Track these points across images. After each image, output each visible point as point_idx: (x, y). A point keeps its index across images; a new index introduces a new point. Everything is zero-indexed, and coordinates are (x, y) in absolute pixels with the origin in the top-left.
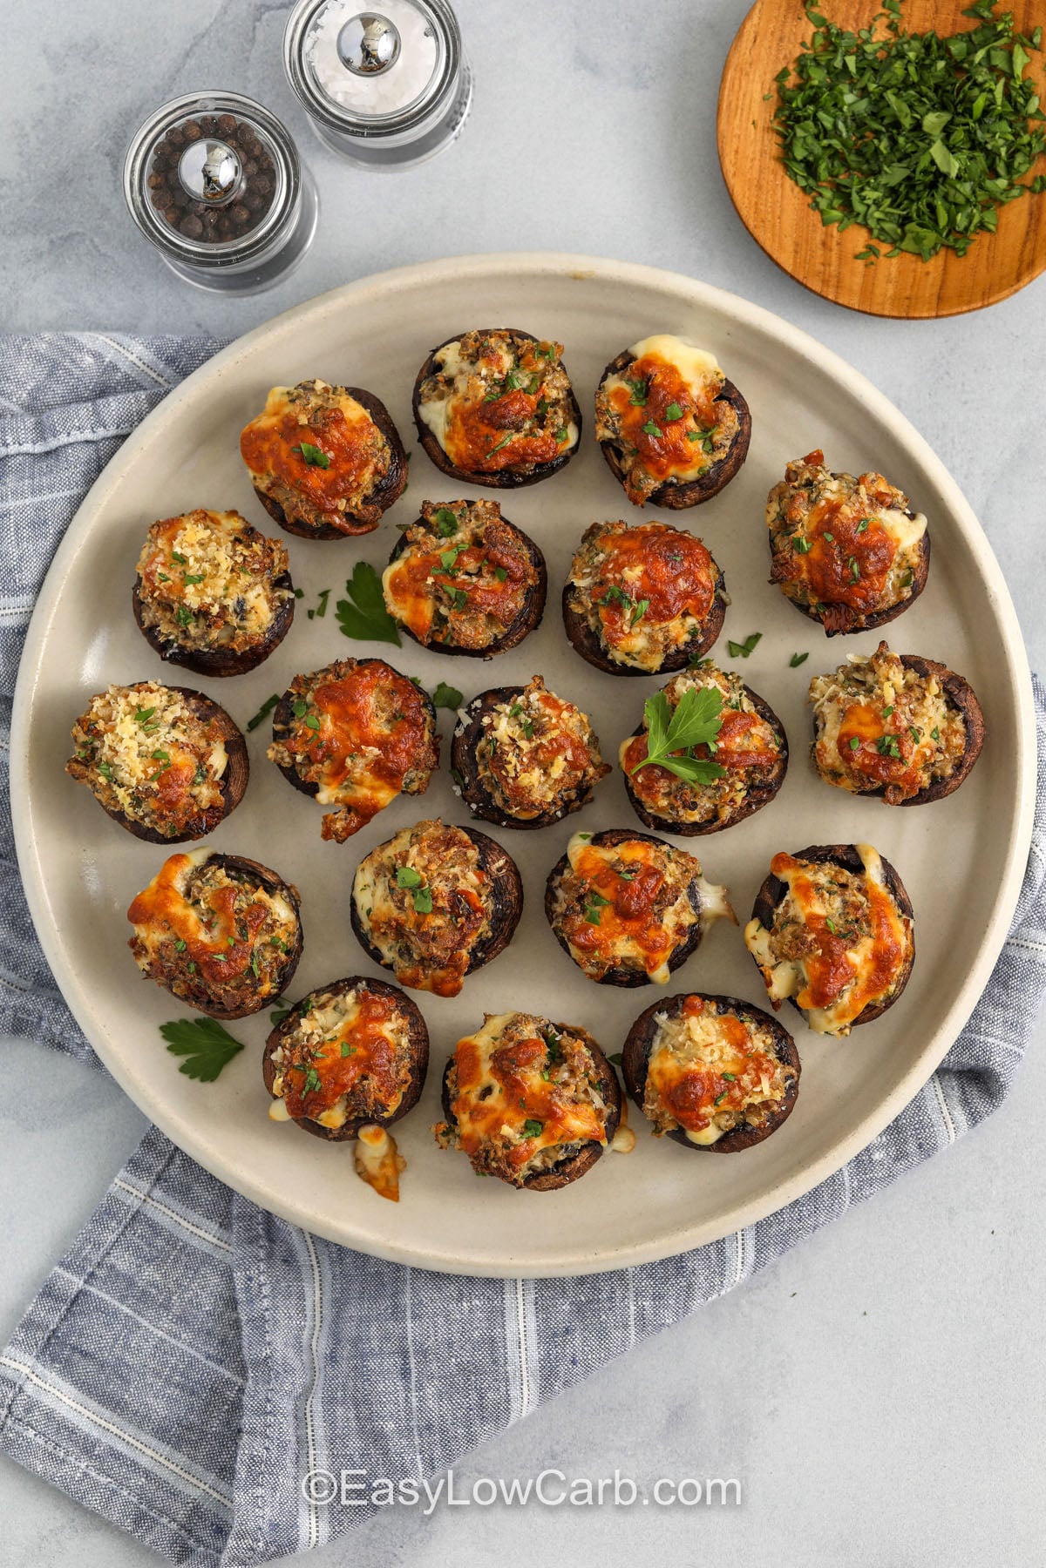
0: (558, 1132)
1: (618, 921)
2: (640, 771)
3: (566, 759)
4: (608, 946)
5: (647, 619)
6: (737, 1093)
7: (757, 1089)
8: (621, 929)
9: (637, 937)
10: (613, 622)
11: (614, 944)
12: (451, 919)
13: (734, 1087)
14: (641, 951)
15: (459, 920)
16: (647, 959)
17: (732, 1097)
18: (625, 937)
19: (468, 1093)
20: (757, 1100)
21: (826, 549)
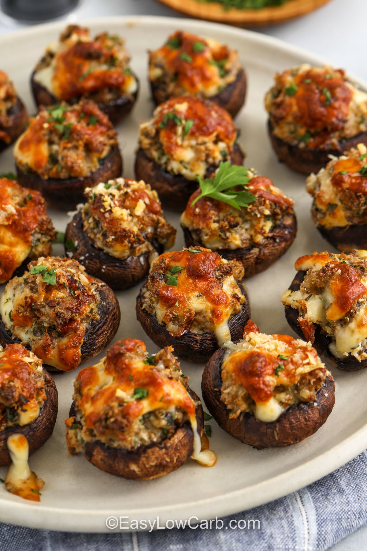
0: (160, 395)
1: (191, 281)
2: (196, 206)
3: (145, 203)
4: (184, 299)
5: (193, 134)
6: (291, 367)
7: (306, 361)
8: (193, 286)
9: (205, 294)
10: (169, 138)
11: (189, 298)
12: (70, 292)
13: (288, 363)
14: (209, 305)
15: (76, 292)
16: (213, 312)
17: (288, 371)
18: (197, 293)
19: (89, 389)
20: (307, 369)
21: (308, 89)
